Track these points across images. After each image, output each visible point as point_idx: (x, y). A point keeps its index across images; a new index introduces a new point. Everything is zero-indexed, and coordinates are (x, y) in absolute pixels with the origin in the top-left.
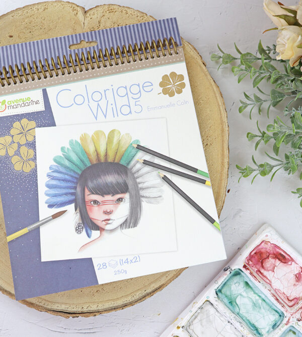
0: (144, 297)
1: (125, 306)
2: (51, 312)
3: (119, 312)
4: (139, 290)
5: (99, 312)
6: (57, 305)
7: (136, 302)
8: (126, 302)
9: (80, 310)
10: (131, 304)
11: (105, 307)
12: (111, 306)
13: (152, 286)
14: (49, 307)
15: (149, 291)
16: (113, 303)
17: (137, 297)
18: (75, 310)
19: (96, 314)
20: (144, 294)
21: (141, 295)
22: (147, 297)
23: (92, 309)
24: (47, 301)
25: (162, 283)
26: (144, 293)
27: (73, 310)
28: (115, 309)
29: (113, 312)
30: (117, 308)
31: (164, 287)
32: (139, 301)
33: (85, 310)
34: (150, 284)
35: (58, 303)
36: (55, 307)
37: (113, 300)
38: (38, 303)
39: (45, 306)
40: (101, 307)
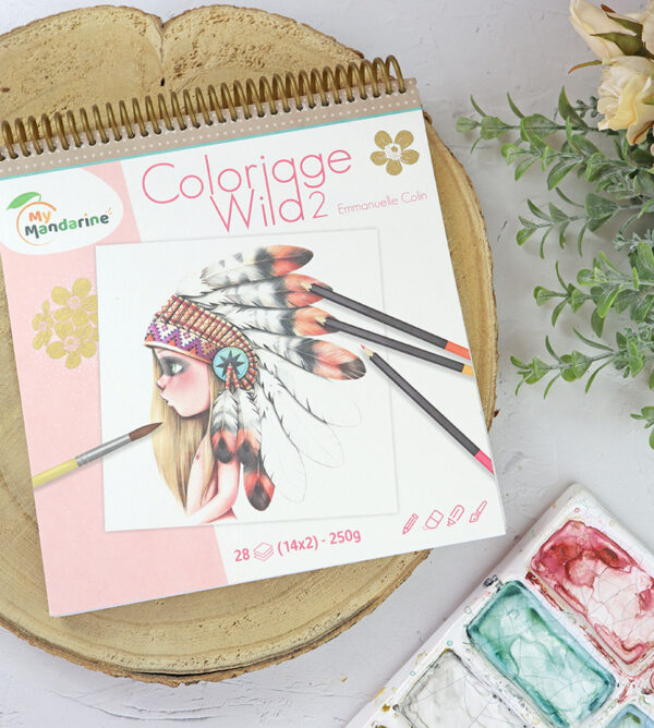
0: (337, 628)
1: (297, 650)
2: (139, 677)
3: (286, 664)
4: (324, 614)
5: (242, 668)
6: (149, 660)
7: (321, 640)
8: (298, 643)
9: (200, 667)
10: (311, 645)
11: (254, 657)
12: (268, 653)
13: (353, 602)
14: (133, 666)
15: (346, 614)
16: (271, 646)
17: (320, 631)
18: (189, 668)
19: (236, 672)
20: (335, 622)
21: (329, 625)
22: (343, 628)
23: (226, 663)
24: (129, 652)
25: (373, 596)
26: (336, 620)
27: (186, 668)
28: (276, 658)
29: (273, 667)
30: (282, 657)
31: (377, 604)
32: (327, 639)
33: (212, 666)
34: (347, 600)
35: (152, 656)
36: (146, 665)
37: (271, 640)
38: (108, 660)
39: (124, 664)
40: (245, 658)
